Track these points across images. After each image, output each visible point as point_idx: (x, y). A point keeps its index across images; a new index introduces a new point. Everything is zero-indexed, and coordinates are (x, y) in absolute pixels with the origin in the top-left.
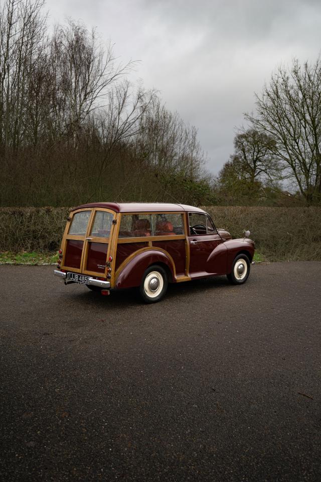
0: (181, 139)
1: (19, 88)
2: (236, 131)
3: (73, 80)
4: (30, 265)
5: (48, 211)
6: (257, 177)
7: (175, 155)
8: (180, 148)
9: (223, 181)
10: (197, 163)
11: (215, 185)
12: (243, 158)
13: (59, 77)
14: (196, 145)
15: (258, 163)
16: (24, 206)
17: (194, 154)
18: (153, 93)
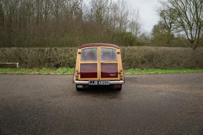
6: (172, 32)
10: (139, 25)
12: (164, 22)
14: (139, 16)
15: (173, 25)
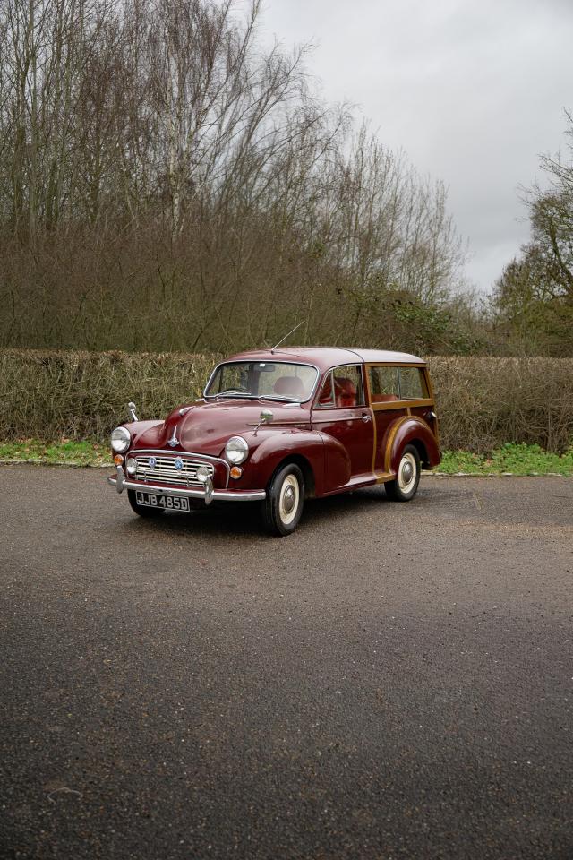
0: (411, 209)
1: (58, 95)
2: (522, 194)
3: (175, 80)
4: (74, 466)
5: (115, 360)
7: (398, 244)
8: (407, 230)
9: (502, 303)
10: (445, 262)
11: (484, 313)
12: (550, 251)
13: (143, 74)
14: (443, 222)
16: (68, 348)
17: (440, 242)
18: (345, 109)
